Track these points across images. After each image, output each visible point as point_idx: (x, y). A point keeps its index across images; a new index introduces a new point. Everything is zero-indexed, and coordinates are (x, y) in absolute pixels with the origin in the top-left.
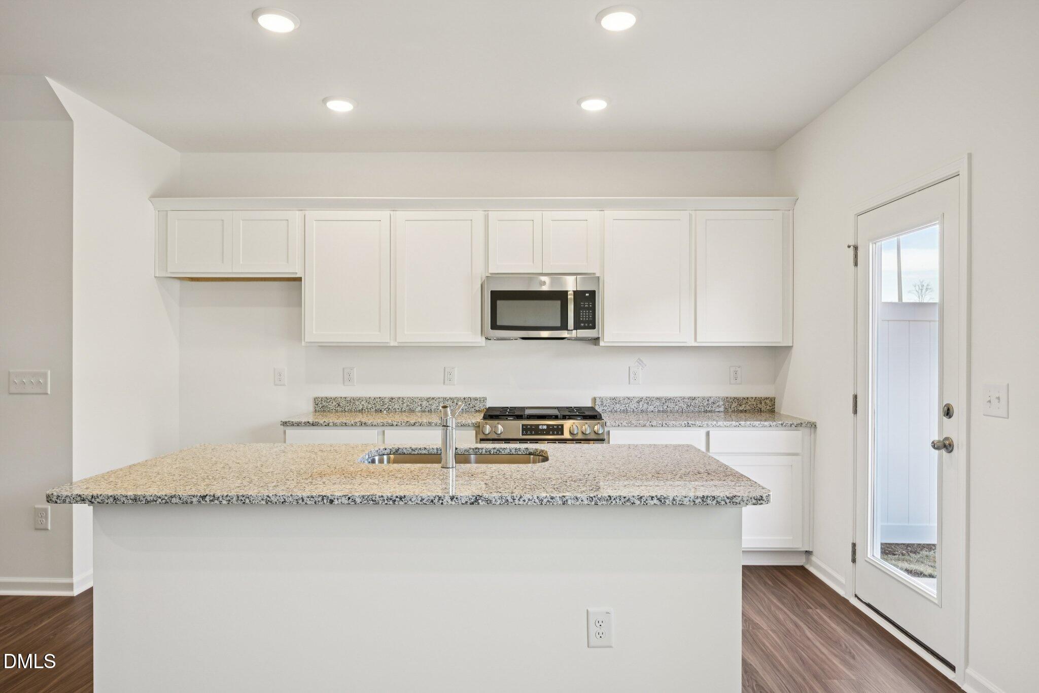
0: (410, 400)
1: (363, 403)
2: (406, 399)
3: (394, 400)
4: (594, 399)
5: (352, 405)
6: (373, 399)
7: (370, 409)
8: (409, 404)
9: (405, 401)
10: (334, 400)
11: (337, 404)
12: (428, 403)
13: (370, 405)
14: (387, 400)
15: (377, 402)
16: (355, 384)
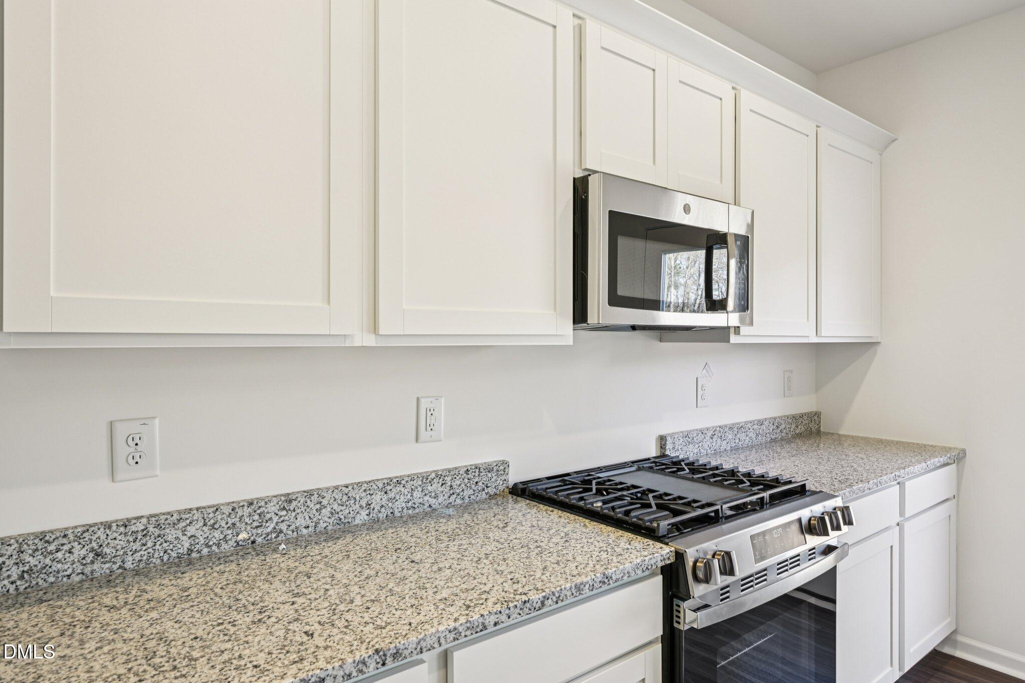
0: (338, 496)
1: (191, 530)
2: (328, 496)
3: (294, 503)
4: (662, 440)
5: (150, 544)
6: (227, 510)
7: (218, 545)
8: (335, 506)
9: (325, 502)
10: (78, 538)
11: (92, 550)
12: (385, 497)
13: (217, 534)
14: (272, 508)
15: (241, 518)
16: (158, 472)
